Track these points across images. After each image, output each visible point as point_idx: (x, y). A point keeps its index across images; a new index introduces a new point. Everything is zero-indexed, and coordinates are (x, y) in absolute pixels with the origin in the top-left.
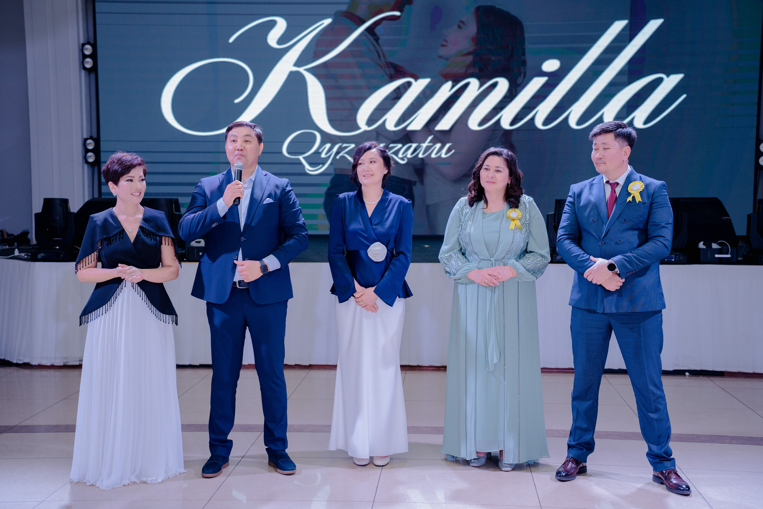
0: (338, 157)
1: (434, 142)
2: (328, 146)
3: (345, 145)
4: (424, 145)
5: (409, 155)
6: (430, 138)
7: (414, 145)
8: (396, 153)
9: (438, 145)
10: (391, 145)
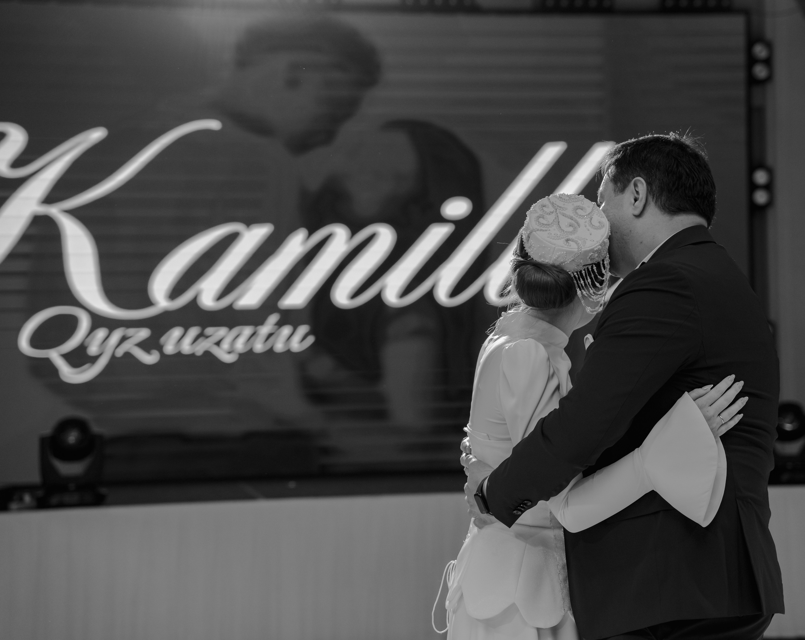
0: (120, 353)
1: (280, 324)
2: (101, 333)
3: (131, 331)
4: (265, 330)
5: (240, 346)
6: (273, 319)
7: (247, 331)
8: (218, 343)
9: (286, 330)
10: (209, 331)
